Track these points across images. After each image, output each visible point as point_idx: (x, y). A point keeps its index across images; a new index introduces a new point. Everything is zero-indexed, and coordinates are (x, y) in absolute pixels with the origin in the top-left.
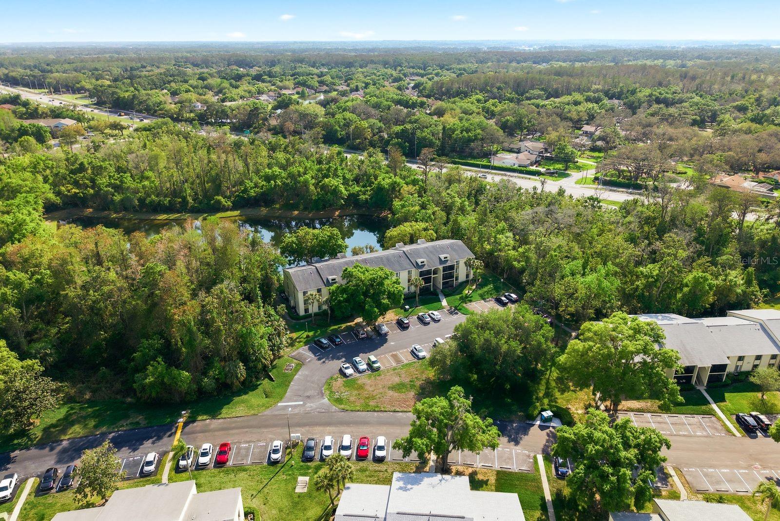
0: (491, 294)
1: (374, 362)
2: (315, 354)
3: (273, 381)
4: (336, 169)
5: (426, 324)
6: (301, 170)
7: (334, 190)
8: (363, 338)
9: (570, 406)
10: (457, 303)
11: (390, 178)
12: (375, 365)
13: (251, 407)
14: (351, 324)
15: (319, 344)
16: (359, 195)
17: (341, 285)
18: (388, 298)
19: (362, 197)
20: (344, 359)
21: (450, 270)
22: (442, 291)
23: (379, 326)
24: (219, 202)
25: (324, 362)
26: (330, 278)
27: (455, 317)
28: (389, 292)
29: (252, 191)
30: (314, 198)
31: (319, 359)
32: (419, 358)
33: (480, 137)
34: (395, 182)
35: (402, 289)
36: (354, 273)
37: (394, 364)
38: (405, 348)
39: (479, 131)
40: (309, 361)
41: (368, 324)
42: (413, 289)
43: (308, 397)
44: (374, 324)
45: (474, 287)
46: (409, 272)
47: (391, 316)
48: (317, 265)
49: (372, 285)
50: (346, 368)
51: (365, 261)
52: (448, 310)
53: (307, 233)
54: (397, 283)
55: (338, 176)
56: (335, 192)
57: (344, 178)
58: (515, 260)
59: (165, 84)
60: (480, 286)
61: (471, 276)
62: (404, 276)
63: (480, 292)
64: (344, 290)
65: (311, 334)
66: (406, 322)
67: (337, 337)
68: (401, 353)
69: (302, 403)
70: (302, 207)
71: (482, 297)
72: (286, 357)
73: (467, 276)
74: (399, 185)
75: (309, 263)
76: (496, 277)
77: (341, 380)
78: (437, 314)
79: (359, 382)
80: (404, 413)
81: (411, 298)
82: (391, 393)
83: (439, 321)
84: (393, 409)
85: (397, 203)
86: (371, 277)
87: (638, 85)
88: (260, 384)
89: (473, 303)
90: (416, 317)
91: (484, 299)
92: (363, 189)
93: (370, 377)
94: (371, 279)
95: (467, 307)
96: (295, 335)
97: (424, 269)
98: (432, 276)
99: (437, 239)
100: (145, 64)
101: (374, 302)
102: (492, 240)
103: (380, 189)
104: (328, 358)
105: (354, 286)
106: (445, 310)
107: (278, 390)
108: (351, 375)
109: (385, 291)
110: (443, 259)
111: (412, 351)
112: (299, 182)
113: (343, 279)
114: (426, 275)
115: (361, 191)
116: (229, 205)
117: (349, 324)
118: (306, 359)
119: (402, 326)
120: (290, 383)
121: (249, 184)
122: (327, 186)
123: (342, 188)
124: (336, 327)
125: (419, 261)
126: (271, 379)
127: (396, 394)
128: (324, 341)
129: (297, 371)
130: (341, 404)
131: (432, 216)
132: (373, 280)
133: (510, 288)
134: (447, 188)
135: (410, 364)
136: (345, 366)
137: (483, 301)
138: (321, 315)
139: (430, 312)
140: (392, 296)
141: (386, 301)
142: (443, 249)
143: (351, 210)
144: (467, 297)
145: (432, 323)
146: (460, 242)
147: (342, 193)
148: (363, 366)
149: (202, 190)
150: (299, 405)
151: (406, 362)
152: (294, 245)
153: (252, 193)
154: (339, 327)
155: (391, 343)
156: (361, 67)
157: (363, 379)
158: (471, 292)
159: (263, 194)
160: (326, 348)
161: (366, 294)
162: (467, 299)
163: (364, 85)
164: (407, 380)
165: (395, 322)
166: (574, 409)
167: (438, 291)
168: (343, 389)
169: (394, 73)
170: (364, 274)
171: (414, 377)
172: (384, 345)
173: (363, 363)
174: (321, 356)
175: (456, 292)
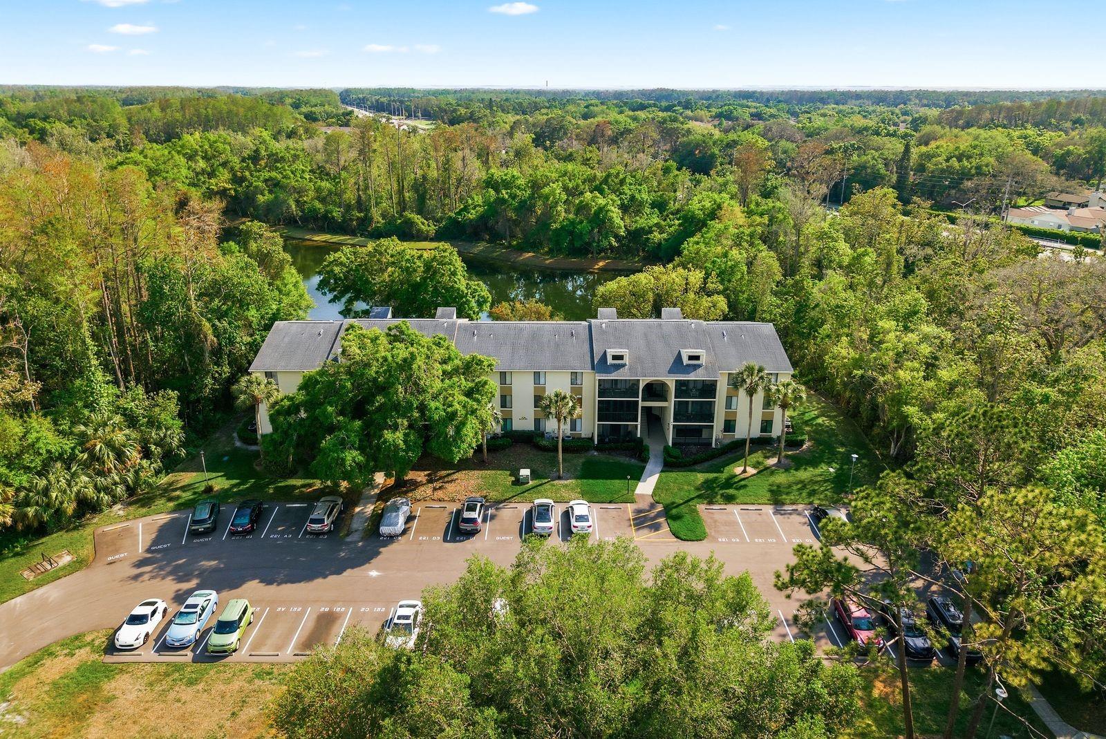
6: (552, 175)
12: (219, 640)
19: (656, 237)
29: (474, 211)
31: (140, 564)
33: (989, 170)
37: (286, 654)
40: (112, 562)
45: (772, 461)
46: (576, 379)
52: (639, 512)
60: (794, 463)
61: (777, 430)
63: (780, 478)
65: (225, 485)
68: (357, 615)
71: (777, 496)
73: (766, 427)
78: (592, 515)
89: (734, 509)
90: (526, 508)
91: (778, 503)
95: (703, 514)
97: (618, 376)
98: (641, 402)
106: (631, 508)
108: (128, 649)
110: (685, 361)
112: (541, 197)
114: (616, 396)
116: (428, 231)
118: (116, 552)
121: (473, 200)
123: (616, 215)
129: (47, 579)
137: (768, 509)
139: (578, 504)
143: (634, 262)
144: (728, 484)
146: (766, 327)
155: (371, 571)
158: (751, 472)
162: (722, 491)
165: (455, 507)
167: (655, 449)
172: (348, 572)
173: (194, 616)
174: (159, 556)
175: (706, 464)
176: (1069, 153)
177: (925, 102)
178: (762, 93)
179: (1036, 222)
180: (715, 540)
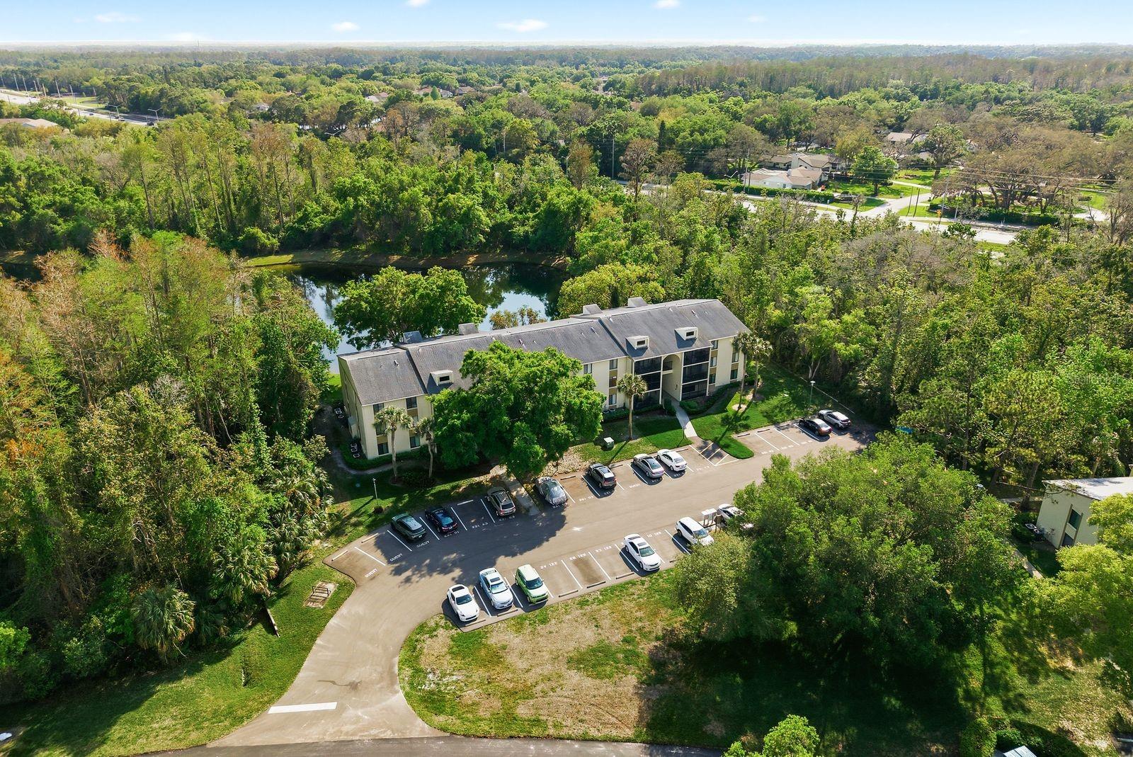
0: (789, 412)
1: (532, 584)
2: (388, 555)
3: (274, 632)
4: (471, 181)
5: (653, 480)
6: (406, 179)
7: (466, 215)
8: (506, 516)
9: (1067, 725)
10: (718, 431)
11: (571, 194)
12: (535, 593)
13: (195, 720)
14: (482, 478)
15: (401, 530)
16: (511, 226)
17: (460, 390)
18: (568, 420)
19: (519, 230)
20: (457, 573)
21: (698, 360)
22: (682, 406)
23: (547, 487)
24: (253, 238)
25: (408, 580)
26: (437, 374)
27: (717, 464)
28: (570, 407)
29: (317, 219)
30: (427, 228)
31: (398, 572)
32: (643, 572)
33: (723, 141)
34: (580, 201)
35: (598, 400)
36: (489, 363)
37: (582, 588)
38: (608, 542)
39: (721, 132)
40: (373, 578)
41: (521, 481)
42: (620, 399)
43: (354, 686)
44: (535, 481)
45: (749, 397)
46: (613, 365)
47: (573, 460)
48: (411, 347)
49: (530, 391)
50: (461, 601)
51: (517, 339)
52: (701, 448)
53: (393, 281)
54: (587, 384)
55: (474, 192)
56: (467, 218)
57: (485, 195)
58: (839, 339)
59: (220, 81)
60: (763, 395)
61: (741, 375)
62: (600, 373)
63: (763, 407)
64: (463, 402)
65: (386, 504)
66: (607, 475)
67: (447, 514)
68: (599, 556)
69: (332, 706)
70: (407, 249)
71: (771, 419)
72: (318, 564)
73: (734, 373)
74: (586, 205)
75: (397, 343)
76: (791, 376)
77: (445, 636)
78: (676, 457)
79: (493, 640)
80: (613, 746)
81: (618, 419)
82: (574, 677)
83: (681, 472)
84: (579, 730)
85: (583, 236)
86: (527, 370)
87: (960, 80)
88: (238, 643)
89: (753, 433)
90: (628, 463)
91: (775, 423)
92: (520, 216)
93: (519, 624)
94: (527, 378)
95: (739, 440)
96: (348, 507)
97: (645, 357)
98: (662, 373)
99: (668, 298)
100: (200, 61)
101: (533, 432)
102: (785, 299)
103: (552, 213)
104: (419, 569)
105: (487, 393)
106: (693, 447)
107: (279, 661)
108: (473, 619)
109: (559, 403)
110: (685, 338)
111: (625, 550)
112: (401, 201)
113: (465, 376)
114: (649, 370)
115: (515, 219)
116: (272, 245)
117: (477, 479)
118: (365, 570)
119: (599, 485)
120: (313, 639)
121: (312, 207)
122: (453, 208)
123: (481, 213)
124: (447, 487)
125: (634, 340)
126: (270, 628)
127: (589, 682)
128: (414, 524)
129: (336, 603)
130: (439, 711)
131: (654, 256)
132: (532, 378)
133: (827, 400)
134: (681, 207)
135: (622, 587)
136: (458, 594)
137: (773, 428)
138: (416, 457)
139: (661, 452)
140: (574, 415)
141: (561, 429)
142: (682, 317)
143: (499, 254)
144: (737, 417)
145: (667, 479)
146: (717, 303)
147: (480, 222)
148: (503, 596)
149: (226, 217)
150: (325, 713)
151: (610, 581)
152: (364, 305)
153: (317, 223)
154: (454, 488)
155: (573, 529)
156: (525, 64)
157: (502, 634)
158: (744, 407)
159: (335, 225)
160: (418, 541)
161: (514, 412)
162: (737, 423)
163: (528, 84)
164: (616, 638)
165: (581, 475)
166: (1081, 735)
167: (675, 405)
168: (447, 663)
169: (575, 71)
170: (511, 365)
171: (634, 627)
172: (558, 533)
173: (503, 585)
174: (404, 563)
175: (713, 408)
176: (765, 120)
177: (602, 61)
178: (448, 54)
179: (767, 183)
180: (760, 454)
